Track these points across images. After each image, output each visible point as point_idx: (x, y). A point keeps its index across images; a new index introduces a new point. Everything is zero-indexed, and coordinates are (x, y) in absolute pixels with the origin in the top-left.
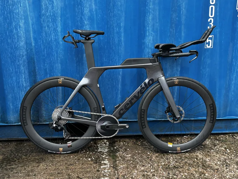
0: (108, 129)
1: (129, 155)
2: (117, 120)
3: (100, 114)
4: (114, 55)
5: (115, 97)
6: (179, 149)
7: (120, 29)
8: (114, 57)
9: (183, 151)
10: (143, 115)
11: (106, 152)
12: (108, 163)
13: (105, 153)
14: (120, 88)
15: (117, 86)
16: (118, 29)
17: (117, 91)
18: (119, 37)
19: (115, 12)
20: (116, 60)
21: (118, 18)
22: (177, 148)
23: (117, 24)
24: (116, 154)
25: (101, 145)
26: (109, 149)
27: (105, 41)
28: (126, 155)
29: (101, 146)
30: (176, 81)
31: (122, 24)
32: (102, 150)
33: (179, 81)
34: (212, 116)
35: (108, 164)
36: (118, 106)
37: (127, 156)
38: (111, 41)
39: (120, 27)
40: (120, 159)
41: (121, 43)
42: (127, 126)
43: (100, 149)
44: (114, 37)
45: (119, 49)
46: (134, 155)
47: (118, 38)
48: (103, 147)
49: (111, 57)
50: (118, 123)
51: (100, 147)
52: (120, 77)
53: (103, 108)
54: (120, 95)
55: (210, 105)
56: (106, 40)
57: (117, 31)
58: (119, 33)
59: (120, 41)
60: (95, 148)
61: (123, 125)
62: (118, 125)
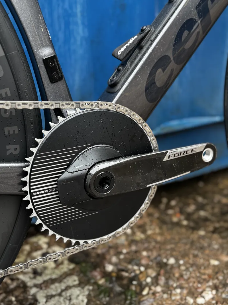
2: (147, 129)
3: (42, 105)
29: (39, 280)
36: (139, 46)
42: (208, 153)
48: (53, 281)
50: (154, 143)
53: (45, 62)
54: (83, 23)
60: (13, 299)
61: (190, 153)
62: (166, 159)
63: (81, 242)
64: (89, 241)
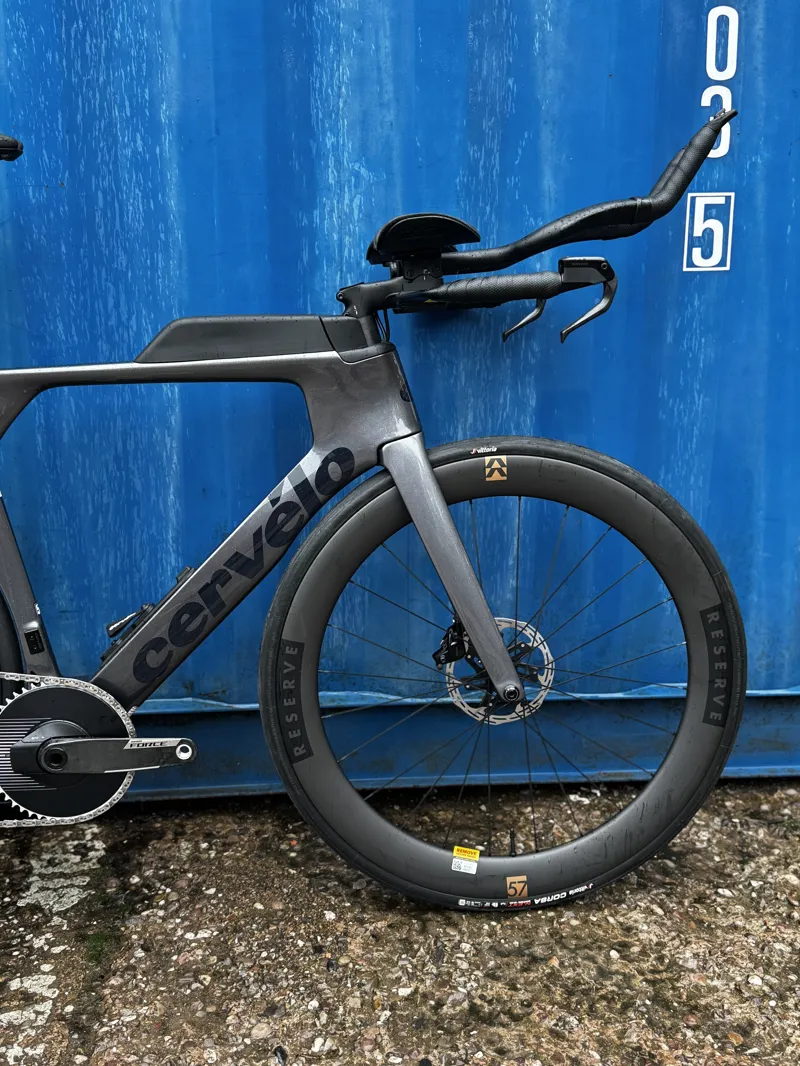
0: (55, 769)
1: (203, 934)
2: (121, 712)
3: (11, 676)
4: (123, 308)
5: (144, 565)
6: (517, 883)
7: (158, 141)
8: (124, 317)
9: (544, 900)
10: (289, 676)
11: (62, 914)
12: (48, 993)
13: (56, 920)
14: (172, 514)
15: (153, 497)
16: (142, 139)
17: (154, 530)
18: (153, 192)
19: (117, 35)
20: (139, 334)
21: (139, 69)
22: (509, 880)
23: (137, 110)
24: (123, 920)
25: (51, 863)
26: (95, 888)
27: (57, 214)
28: (187, 929)
30: (496, 465)
31: (166, 112)
32: (47, 900)
33: (510, 466)
34: (720, 683)
35: (44, 999)
37: (190, 936)
38: (98, 214)
39: (153, 130)
40: (140, 960)
41: (168, 231)
42: (185, 750)
43: (33, 889)
44: (119, 189)
45: (154, 267)
46: (236, 930)
47: (145, 196)
48: (61, 875)
49: (108, 317)
50: (130, 727)
51: (42, 876)
52: (172, 445)
53: (28, 636)
55: (704, 614)
56: (64, 209)
57: (135, 152)
58: (148, 166)
59: (156, 215)
60: (8, 880)
61: (158, 745)
62: (127, 747)
63: (39, 816)
64: (48, 818)
